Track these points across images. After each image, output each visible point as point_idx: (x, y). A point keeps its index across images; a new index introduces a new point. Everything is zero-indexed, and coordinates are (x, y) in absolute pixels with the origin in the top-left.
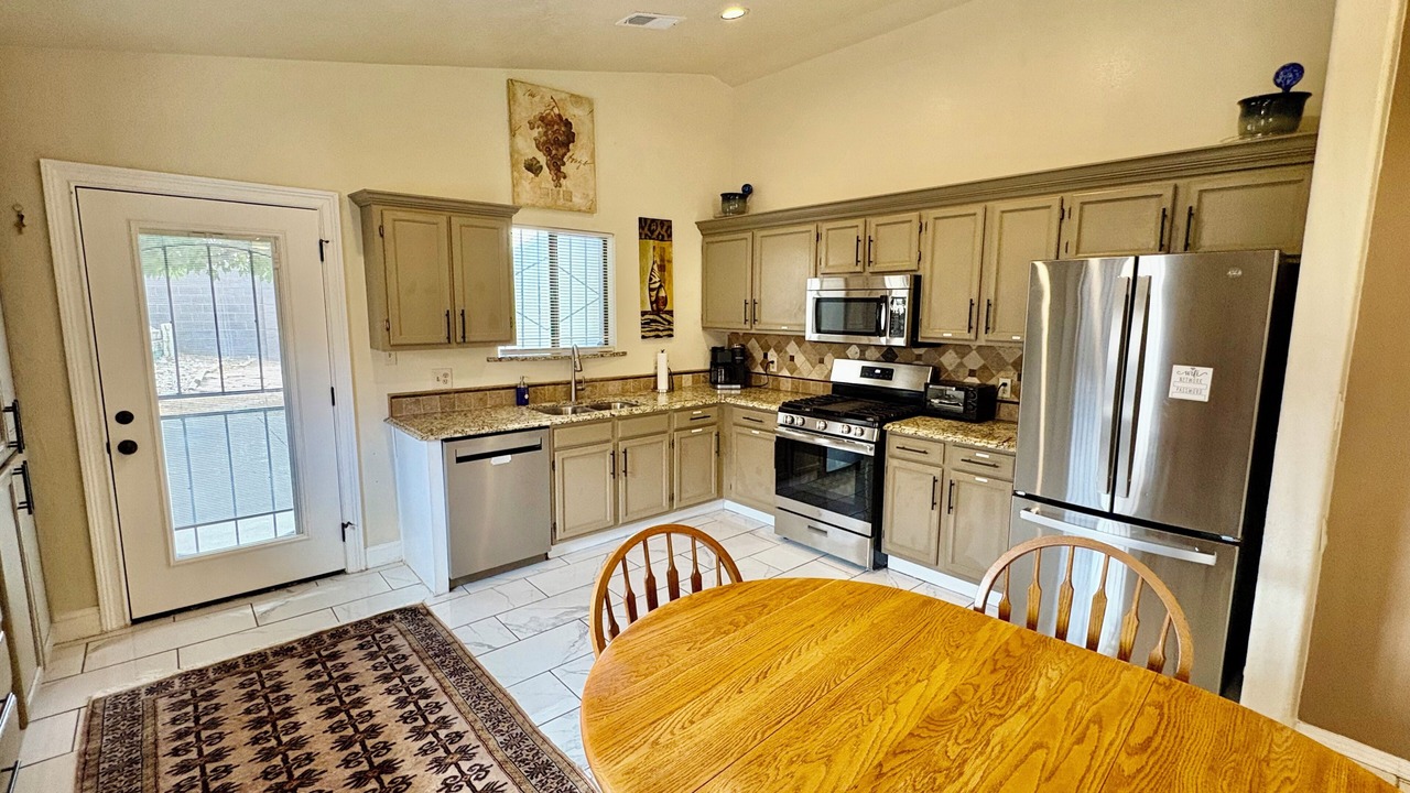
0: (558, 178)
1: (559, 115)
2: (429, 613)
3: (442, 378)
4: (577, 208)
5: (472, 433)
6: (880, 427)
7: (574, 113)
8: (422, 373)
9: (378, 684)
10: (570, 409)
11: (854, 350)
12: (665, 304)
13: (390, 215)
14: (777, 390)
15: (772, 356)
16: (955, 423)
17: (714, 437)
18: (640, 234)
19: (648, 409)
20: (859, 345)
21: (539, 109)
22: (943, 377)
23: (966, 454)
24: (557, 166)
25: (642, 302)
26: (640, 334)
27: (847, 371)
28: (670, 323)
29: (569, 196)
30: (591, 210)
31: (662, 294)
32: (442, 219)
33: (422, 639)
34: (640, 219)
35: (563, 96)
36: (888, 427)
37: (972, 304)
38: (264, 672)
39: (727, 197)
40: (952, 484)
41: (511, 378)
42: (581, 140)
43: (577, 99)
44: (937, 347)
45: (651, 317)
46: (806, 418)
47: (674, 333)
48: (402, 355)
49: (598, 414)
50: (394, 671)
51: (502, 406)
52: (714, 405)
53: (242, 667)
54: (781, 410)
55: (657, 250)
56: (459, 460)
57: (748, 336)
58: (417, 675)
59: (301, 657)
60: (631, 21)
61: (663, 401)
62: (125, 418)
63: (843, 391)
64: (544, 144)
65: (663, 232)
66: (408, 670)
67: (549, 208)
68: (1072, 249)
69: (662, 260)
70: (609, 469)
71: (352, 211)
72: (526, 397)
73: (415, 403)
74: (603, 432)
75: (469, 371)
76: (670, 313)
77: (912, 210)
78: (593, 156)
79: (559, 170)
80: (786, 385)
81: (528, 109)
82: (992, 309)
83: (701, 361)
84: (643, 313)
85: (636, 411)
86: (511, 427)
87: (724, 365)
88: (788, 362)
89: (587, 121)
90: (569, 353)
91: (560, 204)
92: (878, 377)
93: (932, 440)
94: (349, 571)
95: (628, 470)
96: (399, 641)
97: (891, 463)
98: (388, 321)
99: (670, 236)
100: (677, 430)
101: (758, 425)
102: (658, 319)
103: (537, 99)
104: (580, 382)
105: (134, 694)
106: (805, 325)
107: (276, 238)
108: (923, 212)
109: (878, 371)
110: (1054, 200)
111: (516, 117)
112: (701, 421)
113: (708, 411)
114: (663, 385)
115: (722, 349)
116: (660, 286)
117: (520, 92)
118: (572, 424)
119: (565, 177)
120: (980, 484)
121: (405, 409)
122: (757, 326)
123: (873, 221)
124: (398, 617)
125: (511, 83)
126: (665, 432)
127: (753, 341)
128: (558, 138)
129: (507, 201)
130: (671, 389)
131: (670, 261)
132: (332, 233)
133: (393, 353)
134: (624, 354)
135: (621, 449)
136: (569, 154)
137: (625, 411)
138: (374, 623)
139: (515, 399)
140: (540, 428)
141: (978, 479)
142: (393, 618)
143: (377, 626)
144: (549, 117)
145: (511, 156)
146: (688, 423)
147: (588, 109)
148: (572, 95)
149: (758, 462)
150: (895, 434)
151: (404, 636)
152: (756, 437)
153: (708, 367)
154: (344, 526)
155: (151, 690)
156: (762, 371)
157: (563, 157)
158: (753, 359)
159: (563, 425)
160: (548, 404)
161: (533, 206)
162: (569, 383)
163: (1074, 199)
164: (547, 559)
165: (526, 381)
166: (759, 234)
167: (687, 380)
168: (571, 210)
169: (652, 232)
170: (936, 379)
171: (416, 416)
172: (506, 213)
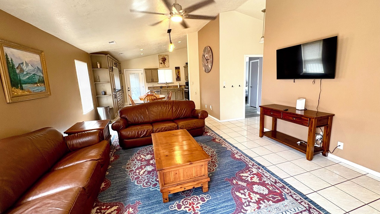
1: (164, 57)
5: (152, 90)
8: (151, 85)
13: (147, 70)
17: (182, 92)
18: (175, 69)
24: (164, 63)
25: (176, 77)
26: (176, 81)
29: (166, 66)
30: (168, 67)
31: (179, 76)
32: (151, 70)
34: (175, 67)
35: (164, 55)
39: (186, 63)
41: (160, 85)
42: (167, 60)
43: (166, 55)
47: (181, 80)
55: (178, 70)
62: (129, 88)
64: (162, 61)
65: (178, 68)
67: (163, 67)
69: (178, 72)
71: (144, 70)
73: (150, 87)
74: (167, 91)
75: (156, 85)
76: (180, 78)
78: (169, 61)
81: (161, 57)
87: (187, 84)
89: (167, 57)
91: (164, 67)
98: (148, 80)
102: (178, 79)
111: (159, 58)
125: (159, 55)
128: (164, 60)
131: (180, 72)
132: (143, 72)
133: (148, 83)
134: (174, 83)
145: (159, 63)
153: (185, 85)
161: (161, 67)
162: (166, 86)
165: (162, 86)
172: (157, 69)
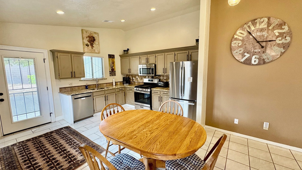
0: (92, 47)
1: (92, 36)
2: (70, 127)
3: (70, 84)
4: (96, 52)
5: (77, 94)
6: (150, 89)
7: (95, 36)
9: (61, 139)
10: (96, 89)
11: (147, 77)
12: (114, 70)
13: (59, 54)
14: (135, 84)
15: (134, 78)
16: (162, 88)
17: (124, 93)
18: (109, 57)
19: (111, 88)
20: (148, 76)
21: (88, 35)
22: (161, 81)
23: (163, 92)
24: (92, 45)
25: (110, 70)
26: (109, 75)
27: (146, 80)
28: (115, 73)
29: (94, 50)
30: (99, 53)
31: (113, 68)
32: (70, 55)
33: (69, 131)
34: (108, 55)
35: (93, 32)
36: (152, 89)
37: (163, 69)
38: (37, 140)
39: (124, 51)
40: (161, 97)
41: (84, 84)
42: (97, 40)
43: (95, 33)
44: (160, 76)
45: (111, 72)
46: (139, 88)
47: (116, 75)
48: (62, 80)
49: (102, 90)
50: (64, 137)
51: (83, 89)
52: (123, 87)
53: (32, 140)
54: (135, 87)
55: (112, 60)
56: (75, 99)
57: (130, 75)
58: (69, 137)
59: (44, 137)
60: (105, 21)
61: (114, 87)
63: (145, 84)
64: (89, 41)
65: (113, 57)
66: (67, 136)
67: (91, 53)
68: (176, 60)
69: (113, 62)
70: (104, 99)
71: (50, 53)
72: (88, 87)
73: (65, 89)
76: (115, 71)
77: (154, 54)
78: (99, 43)
79: (92, 46)
80: (136, 83)
82: (166, 69)
83: (121, 80)
84: (110, 71)
85: (109, 89)
86: (85, 92)
87: (125, 80)
88: (137, 79)
89: (98, 37)
90: (96, 79)
91: (93, 52)
92: (151, 81)
93: (158, 91)
94: (52, 122)
95: (108, 99)
96: (64, 132)
97: (153, 95)
98: (59, 74)
99: (114, 57)
100: (117, 92)
101: (131, 90)
102: (113, 72)
103: (87, 33)
104: (98, 84)
105: (8, 147)
106: (138, 73)
107: (34, 58)
108: (156, 54)
109: (151, 80)
110: (173, 53)
111: (84, 36)
112: (121, 90)
113: (122, 88)
114: (114, 84)
115: (125, 77)
116: (113, 66)
117: (84, 31)
118: (97, 91)
119: (94, 47)
120: (165, 97)
121: (62, 90)
122: (131, 73)
123: (148, 55)
124: (64, 128)
125: (82, 30)
126: (115, 92)
127: (130, 76)
128: (92, 40)
129: (82, 51)
130: (116, 85)
131: (114, 62)
132: (46, 57)
133: (60, 80)
134: (107, 79)
135: (106, 96)
136: (94, 43)
137: (107, 89)
138: (59, 130)
139: (85, 88)
140: (91, 92)
141: (165, 96)
142: (63, 129)
143: (60, 130)
144: (90, 36)
145: (83, 43)
146: (119, 91)
147: (98, 35)
148: (94, 32)
149: (131, 97)
150: (153, 90)
151: (65, 131)
152: (131, 92)
153: (123, 81)
154: (50, 113)
155: (12, 146)
156: (132, 81)
157: (93, 43)
158: (131, 79)
159: (95, 92)
160: (92, 88)
161: (88, 52)
162: (96, 84)
163: (176, 53)
164: (93, 116)
165: (87, 84)
166: (130, 57)
167: (119, 83)
168: (95, 53)
169: (111, 57)
170: (160, 81)
171: (65, 92)
172: (82, 54)
